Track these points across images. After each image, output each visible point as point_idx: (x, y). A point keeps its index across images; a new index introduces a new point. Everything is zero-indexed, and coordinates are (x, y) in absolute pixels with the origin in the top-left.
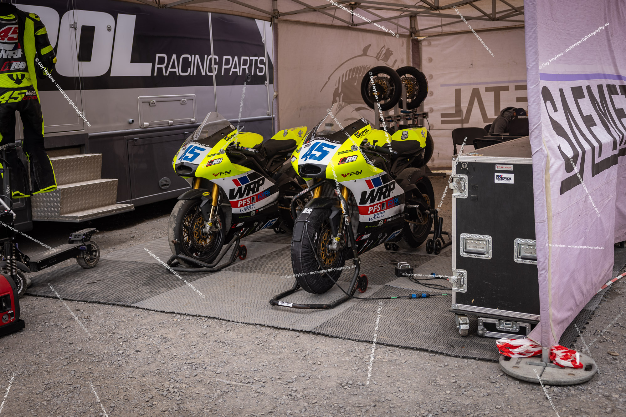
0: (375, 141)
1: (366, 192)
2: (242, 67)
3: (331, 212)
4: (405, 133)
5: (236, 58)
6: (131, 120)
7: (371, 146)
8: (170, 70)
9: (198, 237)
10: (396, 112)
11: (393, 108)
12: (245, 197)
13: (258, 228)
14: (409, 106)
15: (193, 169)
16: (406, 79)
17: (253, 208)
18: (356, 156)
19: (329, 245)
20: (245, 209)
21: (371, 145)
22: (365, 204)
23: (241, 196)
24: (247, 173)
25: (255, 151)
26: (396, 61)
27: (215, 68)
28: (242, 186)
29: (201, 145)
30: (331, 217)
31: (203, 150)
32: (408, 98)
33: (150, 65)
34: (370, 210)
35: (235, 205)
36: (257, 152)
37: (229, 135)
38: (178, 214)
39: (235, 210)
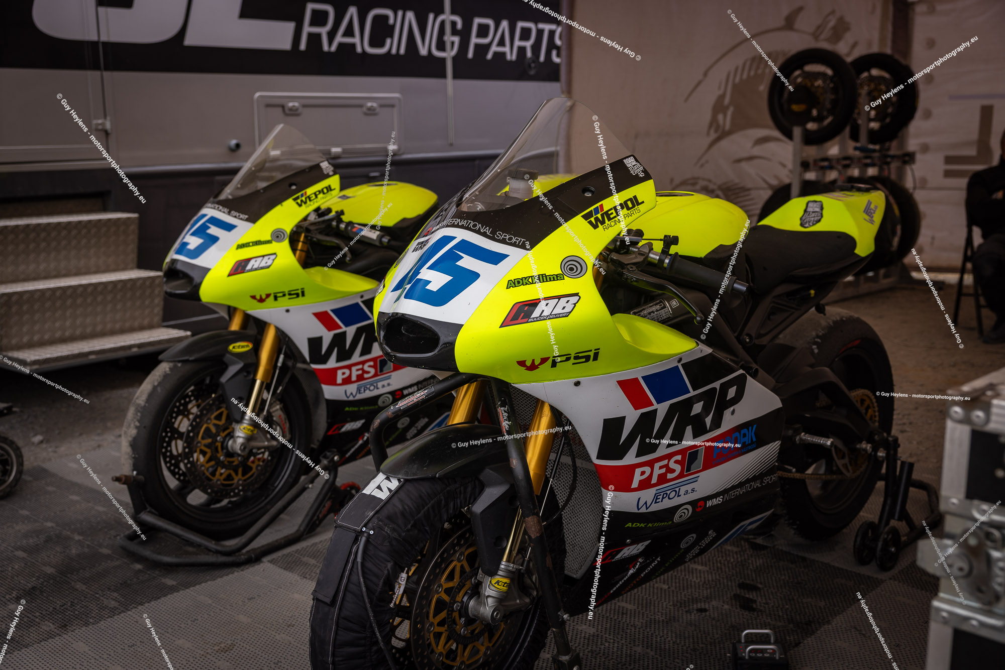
0: (671, 241)
1: (622, 420)
2: (518, 43)
3: (482, 488)
4: (813, 208)
5: (505, 24)
6: (234, 142)
7: (654, 257)
8: (339, 39)
9: (213, 463)
10: (843, 148)
11: (837, 139)
12: (356, 358)
13: (413, 431)
14: (873, 136)
15: (197, 280)
16: (872, 79)
17: (383, 386)
18: (573, 300)
19: (470, 598)
20: (359, 390)
21: (656, 254)
22: (620, 457)
23: (344, 355)
24: (362, 297)
25: (380, 238)
26: (855, 45)
27: (453, 43)
28: (344, 329)
29: (229, 213)
30: (479, 507)
31: (229, 227)
32: (871, 120)
33: (290, 26)
34: (637, 478)
35: (330, 377)
36: (385, 240)
37: (310, 191)
38: (148, 400)
39: (330, 392)
